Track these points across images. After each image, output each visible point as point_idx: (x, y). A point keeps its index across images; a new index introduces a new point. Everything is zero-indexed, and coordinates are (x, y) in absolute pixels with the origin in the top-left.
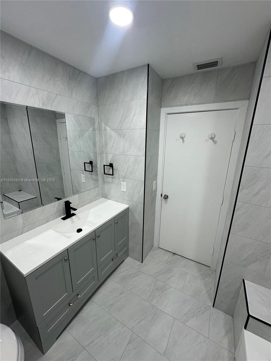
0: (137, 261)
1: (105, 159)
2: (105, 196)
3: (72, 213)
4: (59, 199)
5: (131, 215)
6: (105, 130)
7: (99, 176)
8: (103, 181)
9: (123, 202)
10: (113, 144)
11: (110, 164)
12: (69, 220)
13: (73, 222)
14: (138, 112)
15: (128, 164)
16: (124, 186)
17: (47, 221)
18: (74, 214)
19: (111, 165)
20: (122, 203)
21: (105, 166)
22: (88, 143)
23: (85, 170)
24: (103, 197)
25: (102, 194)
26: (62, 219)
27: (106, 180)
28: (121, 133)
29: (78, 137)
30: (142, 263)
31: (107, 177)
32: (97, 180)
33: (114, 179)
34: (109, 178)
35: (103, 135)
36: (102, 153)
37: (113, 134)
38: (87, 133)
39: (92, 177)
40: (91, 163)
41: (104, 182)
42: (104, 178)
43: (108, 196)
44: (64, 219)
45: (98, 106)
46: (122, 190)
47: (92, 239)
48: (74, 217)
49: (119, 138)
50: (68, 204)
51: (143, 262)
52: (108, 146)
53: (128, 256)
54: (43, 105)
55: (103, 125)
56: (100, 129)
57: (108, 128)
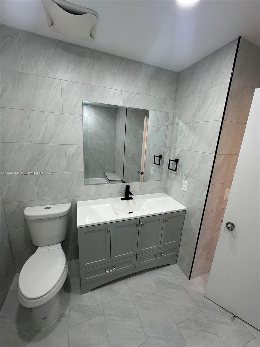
0: (184, 275)
1: (172, 154)
2: (166, 191)
3: (129, 197)
4: (123, 182)
5: (187, 219)
6: (178, 124)
7: (164, 170)
8: (167, 176)
9: (181, 202)
10: (183, 139)
11: (176, 159)
12: (126, 201)
13: (128, 204)
14: (215, 100)
15: (194, 161)
16: (185, 185)
17: (111, 197)
18: (131, 198)
19: (177, 161)
20: (180, 203)
21: (171, 161)
22: (161, 138)
23: (154, 163)
24: (164, 192)
25: (164, 188)
26: (121, 198)
27: (170, 175)
28: (192, 128)
29: (155, 132)
30: (189, 279)
31: (171, 172)
32: (161, 174)
33: (177, 176)
34: (173, 174)
35: (175, 130)
36: (170, 148)
37: (184, 128)
38: (162, 128)
39: (159, 169)
40: (160, 157)
41: (168, 177)
42: (168, 173)
43: (169, 192)
44: (122, 199)
45: (175, 100)
46: (183, 189)
48: (130, 201)
49: (190, 132)
50: (128, 187)
51: (191, 280)
52: (178, 141)
53: (176, 263)
54: (123, 103)
55: (177, 119)
56: (173, 124)
57: (180, 122)
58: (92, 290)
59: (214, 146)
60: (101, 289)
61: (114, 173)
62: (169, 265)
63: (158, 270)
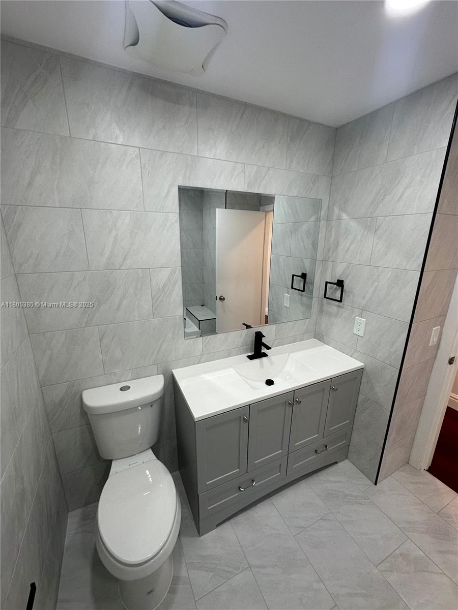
0: (364, 477)
1: (329, 271)
2: (320, 337)
3: (262, 352)
4: (248, 327)
5: (367, 382)
6: (339, 219)
7: (314, 299)
8: (320, 309)
9: (353, 354)
10: (351, 244)
11: (338, 280)
12: (257, 361)
13: (262, 366)
14: (418, 178)
15: (376, 283)
16: (360, 325)
17: (229, 355)
18: (265, 355)
19: (340, 283)
20: (351, 356)
21: (328, 284)
22: (304, 242)
23: (292, 288)
24: (315, 338)
25: (315, 331)
26: (247, 356)
27: (325, 308)
28: (370, 224)
29: (290, 233)
30: (376, 484)
31: (328, 303)
32: (309, 307)
33: (341, 309)
34: (333, 307)
35: (333, 229)
36: (325, 261)
37: (353, 225)
38: (305, 227)
39: (302, 299)
40: (304, 276)
41: (321, 311)
42: (322, 305)
43: (325, 337)
44: (251, 358)
45: (332, 177)
46: (355, 331)
47: (287, 403)
48: (264, 359)
49: (365, 234)
50: (259, 336)
51: (378, 485)
52: (340, 248)
53: (347, 458)
54: (248, 187)
55: (336, 210)
56: (328, 219)
57: (344, 216)
58: (218, 526)
59: (419, 256)
60: (232, 521)
61: (202, 306)
62: (336, 463)
63: (319, 474)
